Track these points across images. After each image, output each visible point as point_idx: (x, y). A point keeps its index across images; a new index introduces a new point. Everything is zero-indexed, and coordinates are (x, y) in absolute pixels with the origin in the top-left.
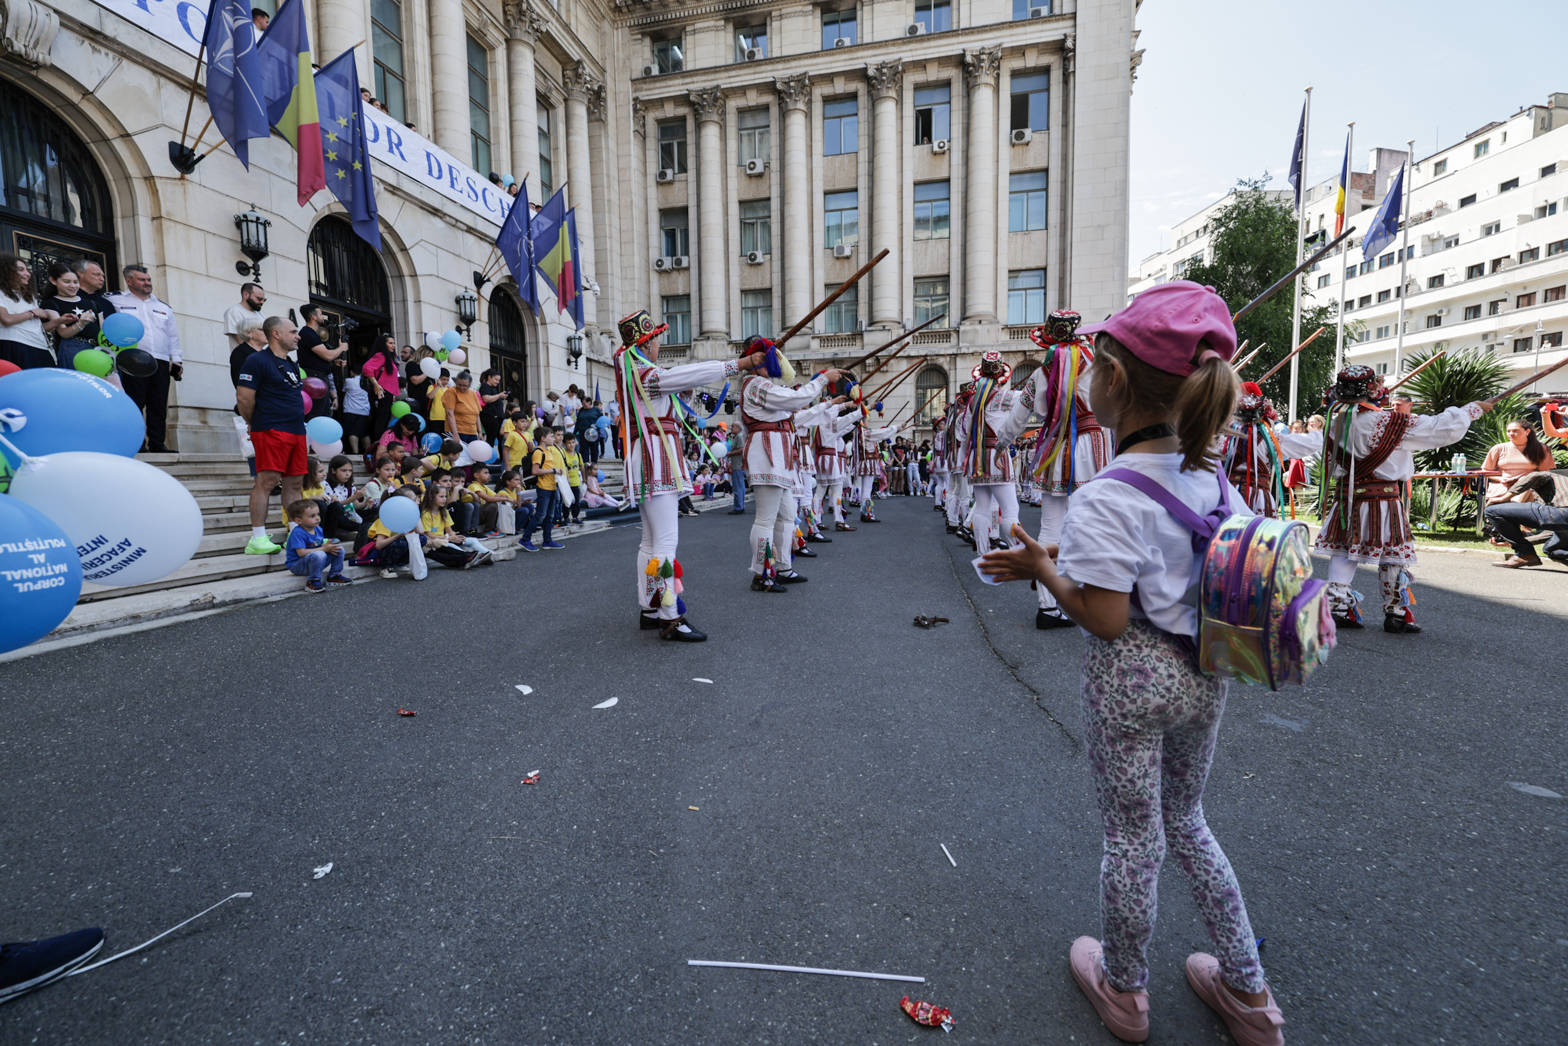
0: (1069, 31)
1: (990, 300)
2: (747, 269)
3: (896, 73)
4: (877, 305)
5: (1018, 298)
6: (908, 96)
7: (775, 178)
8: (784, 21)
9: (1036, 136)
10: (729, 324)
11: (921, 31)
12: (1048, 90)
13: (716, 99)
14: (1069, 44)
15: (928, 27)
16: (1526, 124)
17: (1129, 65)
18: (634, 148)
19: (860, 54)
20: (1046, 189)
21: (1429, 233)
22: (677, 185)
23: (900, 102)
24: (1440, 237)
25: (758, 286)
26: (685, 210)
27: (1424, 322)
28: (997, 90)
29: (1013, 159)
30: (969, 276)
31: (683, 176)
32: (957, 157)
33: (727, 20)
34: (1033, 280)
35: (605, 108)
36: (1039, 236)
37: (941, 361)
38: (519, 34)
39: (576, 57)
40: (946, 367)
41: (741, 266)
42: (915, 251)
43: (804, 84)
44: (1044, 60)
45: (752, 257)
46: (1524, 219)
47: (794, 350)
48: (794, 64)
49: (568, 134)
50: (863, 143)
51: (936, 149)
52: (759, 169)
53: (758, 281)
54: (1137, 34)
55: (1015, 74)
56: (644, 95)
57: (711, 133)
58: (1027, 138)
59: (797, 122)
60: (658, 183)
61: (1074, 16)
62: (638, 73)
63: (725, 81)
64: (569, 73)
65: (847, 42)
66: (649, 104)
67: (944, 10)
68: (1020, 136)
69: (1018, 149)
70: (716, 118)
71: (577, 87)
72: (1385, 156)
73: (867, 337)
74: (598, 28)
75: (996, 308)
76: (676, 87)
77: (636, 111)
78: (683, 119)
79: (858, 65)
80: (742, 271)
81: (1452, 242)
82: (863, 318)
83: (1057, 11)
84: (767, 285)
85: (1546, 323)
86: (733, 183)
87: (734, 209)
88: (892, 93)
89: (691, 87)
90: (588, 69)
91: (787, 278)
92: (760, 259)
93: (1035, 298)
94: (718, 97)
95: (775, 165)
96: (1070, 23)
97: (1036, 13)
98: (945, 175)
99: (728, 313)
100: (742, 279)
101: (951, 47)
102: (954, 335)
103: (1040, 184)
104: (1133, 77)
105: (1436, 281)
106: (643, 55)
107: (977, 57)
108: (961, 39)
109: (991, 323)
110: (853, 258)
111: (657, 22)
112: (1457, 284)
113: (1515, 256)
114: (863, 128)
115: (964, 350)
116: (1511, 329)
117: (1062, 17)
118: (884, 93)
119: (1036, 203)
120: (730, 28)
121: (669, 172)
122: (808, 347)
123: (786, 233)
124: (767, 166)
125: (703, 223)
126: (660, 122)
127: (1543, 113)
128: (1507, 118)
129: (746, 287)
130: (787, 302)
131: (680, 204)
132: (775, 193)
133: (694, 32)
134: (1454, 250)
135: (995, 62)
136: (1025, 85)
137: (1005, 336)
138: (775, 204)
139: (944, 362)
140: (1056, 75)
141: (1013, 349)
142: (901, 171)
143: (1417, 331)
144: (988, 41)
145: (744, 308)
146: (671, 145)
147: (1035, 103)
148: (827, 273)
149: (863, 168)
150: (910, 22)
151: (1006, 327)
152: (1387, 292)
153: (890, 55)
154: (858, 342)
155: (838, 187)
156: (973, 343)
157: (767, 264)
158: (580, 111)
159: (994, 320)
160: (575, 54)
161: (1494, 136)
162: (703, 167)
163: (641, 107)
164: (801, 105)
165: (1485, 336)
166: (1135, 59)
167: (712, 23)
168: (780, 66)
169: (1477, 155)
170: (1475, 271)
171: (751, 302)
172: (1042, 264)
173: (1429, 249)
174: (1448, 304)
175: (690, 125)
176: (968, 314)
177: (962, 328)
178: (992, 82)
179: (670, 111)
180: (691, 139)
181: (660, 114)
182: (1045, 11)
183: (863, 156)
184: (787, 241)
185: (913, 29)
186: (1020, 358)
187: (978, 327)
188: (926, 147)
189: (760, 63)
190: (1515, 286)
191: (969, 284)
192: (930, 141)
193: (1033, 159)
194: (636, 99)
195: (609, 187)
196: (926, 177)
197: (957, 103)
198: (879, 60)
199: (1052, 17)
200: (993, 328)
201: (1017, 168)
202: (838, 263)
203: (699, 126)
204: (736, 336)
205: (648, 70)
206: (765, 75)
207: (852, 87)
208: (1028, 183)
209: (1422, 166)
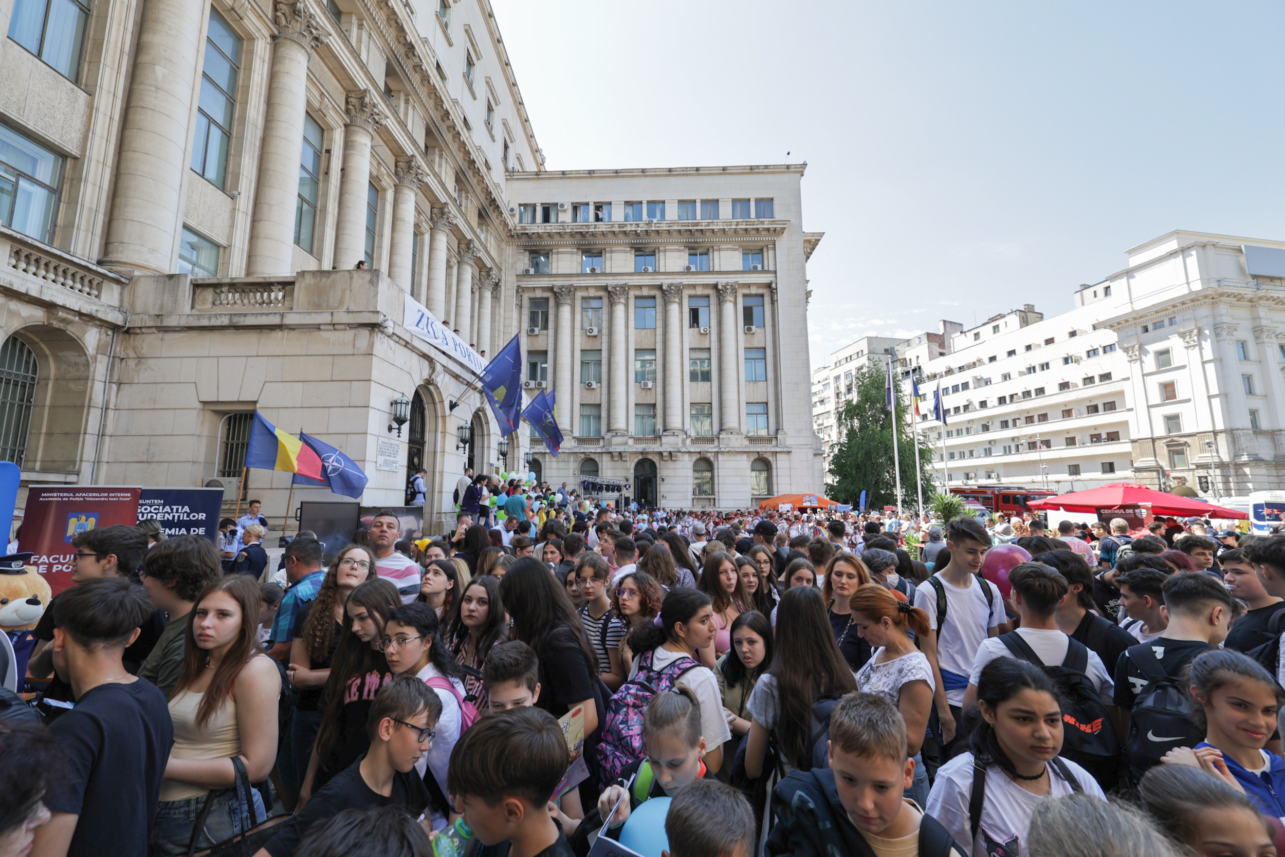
0: (773, 279)
1: (736, 420)
2: (585, 391)
3: (679, 289)
4: (669, 419)
5: (752, 419)
6: (686, 301)
7: (605, 339)
8: (613, 254)
9: (758, 330)
10: (572, 425)
11: (693, 269)
12: (763, 306)
13: (570, 291)
14: (774, 286)
15: (696, 268)
16: (1014, 320)
17: (805, 297)
18: (515, 315)
19: (658, 277)
20: (765, 359)
21: (975, 375)
22: (540, 337)
23: (681, 304)
24: (982, 378)
25: (592, 402)
26: (545, 353)
27: (980, 428)
28: (735, 304)
29: (746, 341)
30: (724, 405)
31: (545, 332)
32: (714, 337)
33: (578, 249)
34: (759, 409)
35: (500, 291)
36: (762, 385)
37: (709, 455)
38: (466, 259)
39: (489, 266)
40: (712, 459)
41: (581, 389)
42: (691, 388)
43: (625, 289)
44: (761, 291)
45: (589, 385)
46: (1021, 374)
47: (618, 445)
48: (618, 277)
49: (479, 308)
50: (659, 324)
51: (702, 331)
52: (595, 333)
53: (592, 399)
54: (808, 281)
55: (745, 296)
56: (523, 284)
57: (565, 311)
58: (753, 331)
59: (620, 310)
60: (528, 335)
61: (775, 272)
62: (520, 272)
63: (575, 282)
64: (483, 273)
65: (650, 270)
66: (525, 289)
67: (704, 257)
68: (749, 329)
69: (749, 336)
70: (569, 302)
71: (487, 281)
72: (948, 325)
73: (664, 439)
74: (499, 246)
75: (740, 424)
76: (545, 282)
77: (517, 292)
78: (547, 299)
79: (658, 282)
80: (581, 392)
81: (988, 382)
82: (660, 427)
83: (766, 268)
84: (598, 402)
85: (1041, 434)
86: (578, 340)
87: (578, 354)
88: (677, 300)
89: (554, 283)
90: (494, 272)
91: (612, 399)
92: (594, 385)
93: (762, 420)
94: (571, 291)
95: (605, 331)
96: (773, 275)
97: (755, 268)
98: (708, 346)
99: (572, 418)
100: (582, 397)
101: (711, 280)
102: (716, 440)
103: (760, 355)
104: (807, 302)
105: (983, 404)
106: (524, 262)
107: (724, 286)
108: (715, 276)
109: (738, 434)
110: (653, 390)
111: (535, 246)
112: (994, 407)
113: (1020, 394)
114: (659, 316)
115: (723, 450)
116: (1026, 436)
117: (768, 272)
118: (672, 299)
119: (760, 365)
120: (580, 253)
121: (537, 330)
122: (626, 444)
123: (612, 372)
124: (600, 331)
125: (558, 362)
126: (531, 299)
127: (1023, 314)
128: (1005, 313)
129: (584, 402)
130: (612, 413)
131: (542, 349)
132: (605, 347)
133: (558, 253)
134: (989, 387)
135: (734, 291)
136: (750, 302)
137: (746, 442)
138: (605, 354)
139: (711, 457)
140: (767, 300)
141: (752, 450)
142: (682, 342)
143: (977, 433)
144: (731, 279)
145: (582, 416)
146: (537, 313)
147: (756, 312)
148: (637, 397)
149: (659, 338)
150: (687, 264)
151: (747, 437)
152: (959, 408)
153: (677, 280)
154: (658, 442)
155: (643, 347)
156: (728, 446)
157: (598, 390)
158: (488, 295)
159: (739, 433)
160: (489, 264)
161: (1001, 322)
162: (560, 329)
163: (520, 290)
164: (622, 300)
165: (1013, 439)
166: (808, 294)
167: (569, 250)
168: (611, 278)
169: (995, 332)
170: (1002, 400)
171: (587, 411)
172: (765, 400)
173: (977, 385)
174: (991, 418)
175: (552, 303)
176: (724, 427)
177: (721, 436)
178: (733, 299)
179: (539, 294)
180: (551, 312)
181: (532, 295)
182: (759, 268)
183: (659, 331)
184: (612, 377)
185: (688, 268)
186: (756, 456)
187: (731, 436)
188: (696, 330)
189: (598, 275)
190: (1023, 411)
191: (724, 410)
192: (698, 326)
193: (757, 342)
194: (518, 287)
195: (499, 337)
196: (696, 346)
197: (713, 308)
198: (670, 281)
199: (763, 271)
200: (739, 437)
201: (748, 346)
202: (643, 392)
203: (558, 305)
204: (577, 434)
205: (527, 271)
206: (602, 281)
207: (652, 293)
208: (754, 355)
209: (968, 334)
